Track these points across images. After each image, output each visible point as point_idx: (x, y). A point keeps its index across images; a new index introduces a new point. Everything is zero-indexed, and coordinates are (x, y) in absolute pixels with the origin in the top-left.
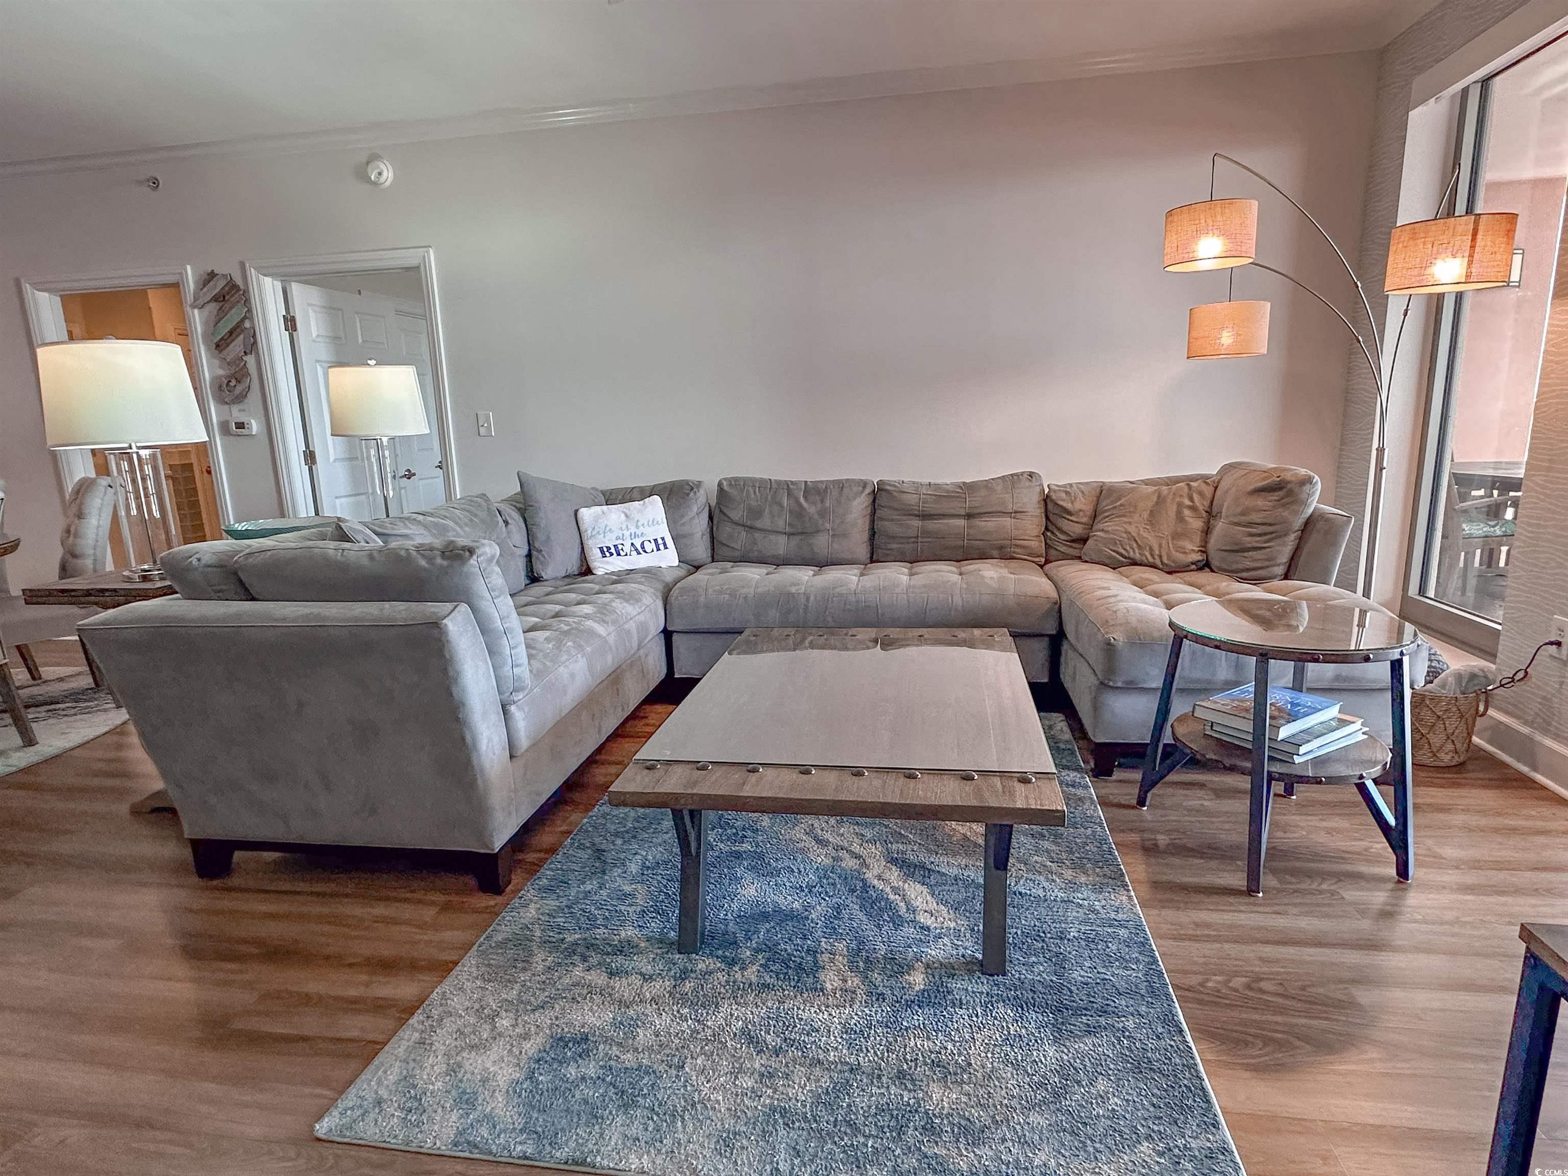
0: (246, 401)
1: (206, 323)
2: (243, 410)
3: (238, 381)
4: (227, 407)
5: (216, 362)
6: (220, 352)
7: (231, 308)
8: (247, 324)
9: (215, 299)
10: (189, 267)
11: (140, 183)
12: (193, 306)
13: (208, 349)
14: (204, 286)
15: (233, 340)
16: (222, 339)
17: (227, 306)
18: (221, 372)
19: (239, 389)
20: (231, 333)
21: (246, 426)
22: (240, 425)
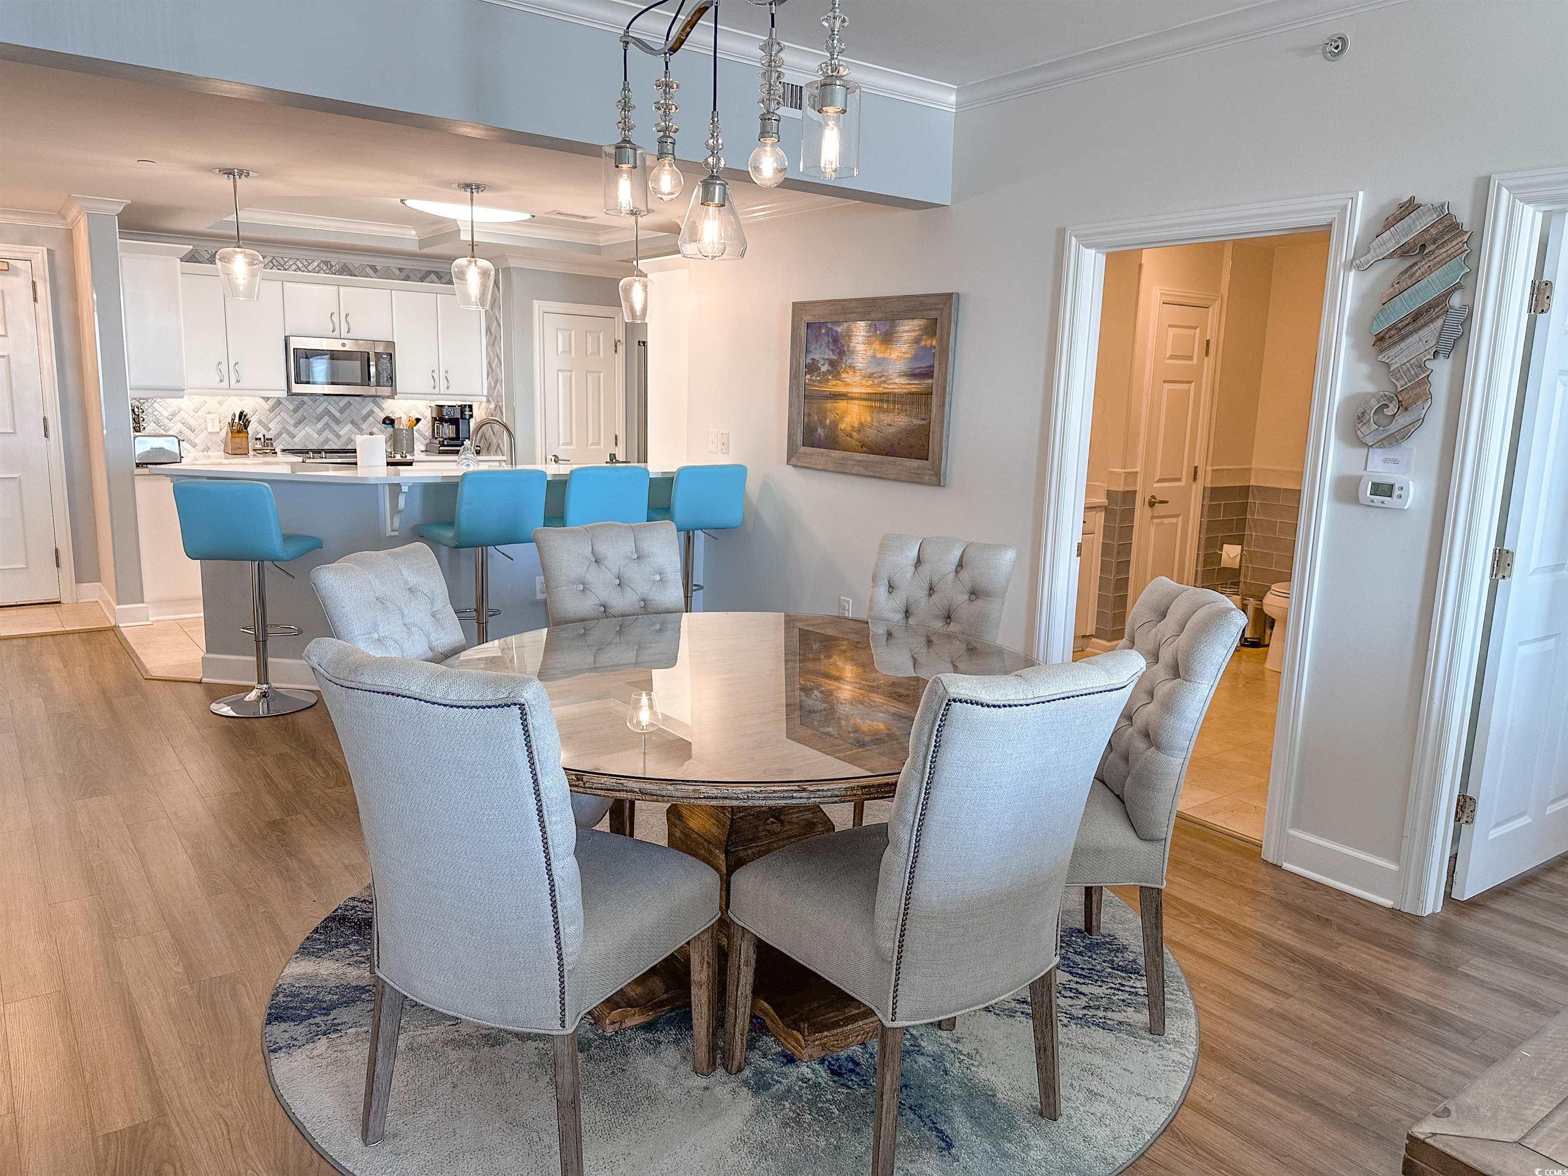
0: (1407, 444)
1: (1364, 298)
2: (1395, 461)
3: (1403, 407)
4: (1365, 451)
5: (1364, 369)
6: (1381, 351)
7: (1430, 270)
8: (1456, 300)
9: (1404, 252)
10: (1361, 194)
11: (1307, 50)
12: (1350, 265)
13: (1355, 345)
14: (1387, 227)
15: (1416, 331)
16: (1394, 326)
17: (1424, 265)
18: (1369, 388)
19: (1403, 420)
20: (1417, 316)
21: (1396, 492)
22: (1383, 490)
